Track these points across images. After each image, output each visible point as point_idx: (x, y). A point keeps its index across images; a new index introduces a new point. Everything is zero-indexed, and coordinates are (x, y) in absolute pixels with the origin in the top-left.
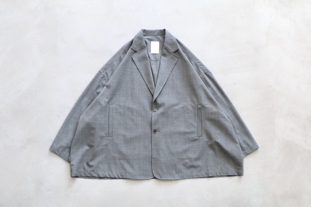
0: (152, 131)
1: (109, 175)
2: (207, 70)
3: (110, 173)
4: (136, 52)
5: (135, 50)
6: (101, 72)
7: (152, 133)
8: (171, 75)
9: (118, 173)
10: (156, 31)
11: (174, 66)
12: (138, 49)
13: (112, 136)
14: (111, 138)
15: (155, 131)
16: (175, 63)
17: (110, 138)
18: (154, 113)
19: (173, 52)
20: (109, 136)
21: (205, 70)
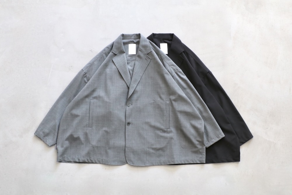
0: (126, 124)
1: (88, 160)
2: (177, 70)
3: (88, 159)
4: (116, 55)
5: (115, 53)
6: (83, 70)
7: (126, 125)
8: (144, 74)
9: (96, 159)
10: (133, 35)
11: (147, 66)
12: (117, 52)
13: (92, 127)
14: (91, 128)
15: (129, 124)
16: (148, 63)
17: (89, 128)
18: (128, 107)
19: (147, 53)
20: (89, 127)
21: (176, 70)
